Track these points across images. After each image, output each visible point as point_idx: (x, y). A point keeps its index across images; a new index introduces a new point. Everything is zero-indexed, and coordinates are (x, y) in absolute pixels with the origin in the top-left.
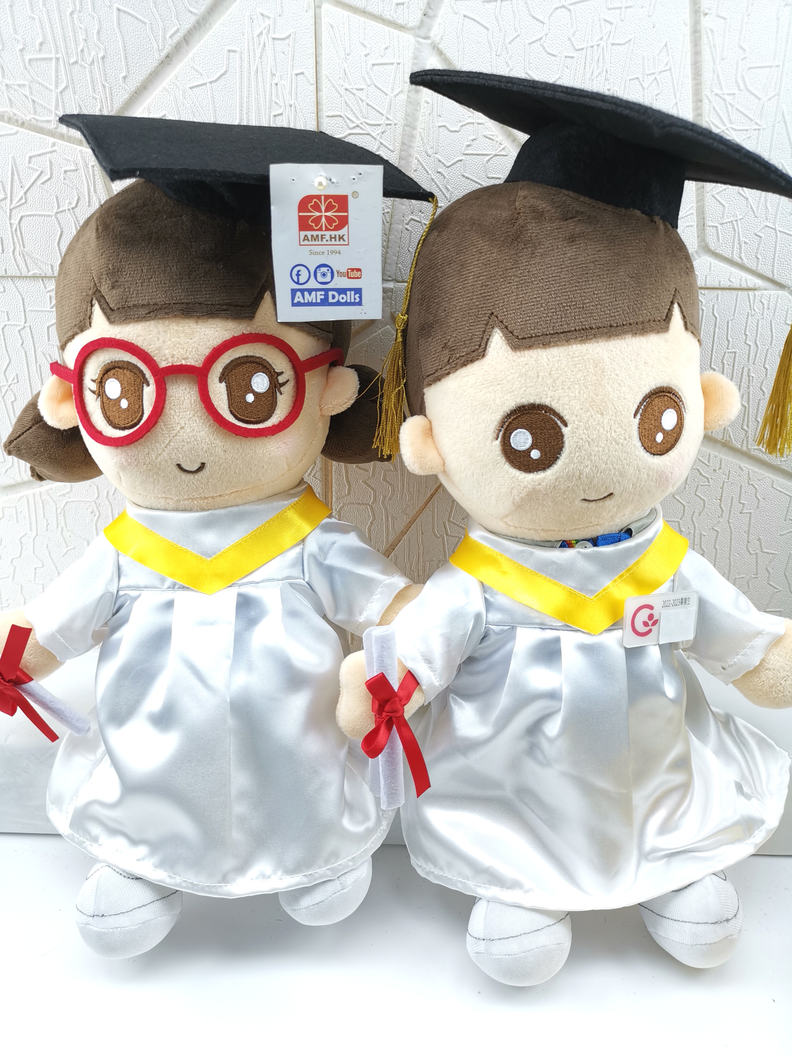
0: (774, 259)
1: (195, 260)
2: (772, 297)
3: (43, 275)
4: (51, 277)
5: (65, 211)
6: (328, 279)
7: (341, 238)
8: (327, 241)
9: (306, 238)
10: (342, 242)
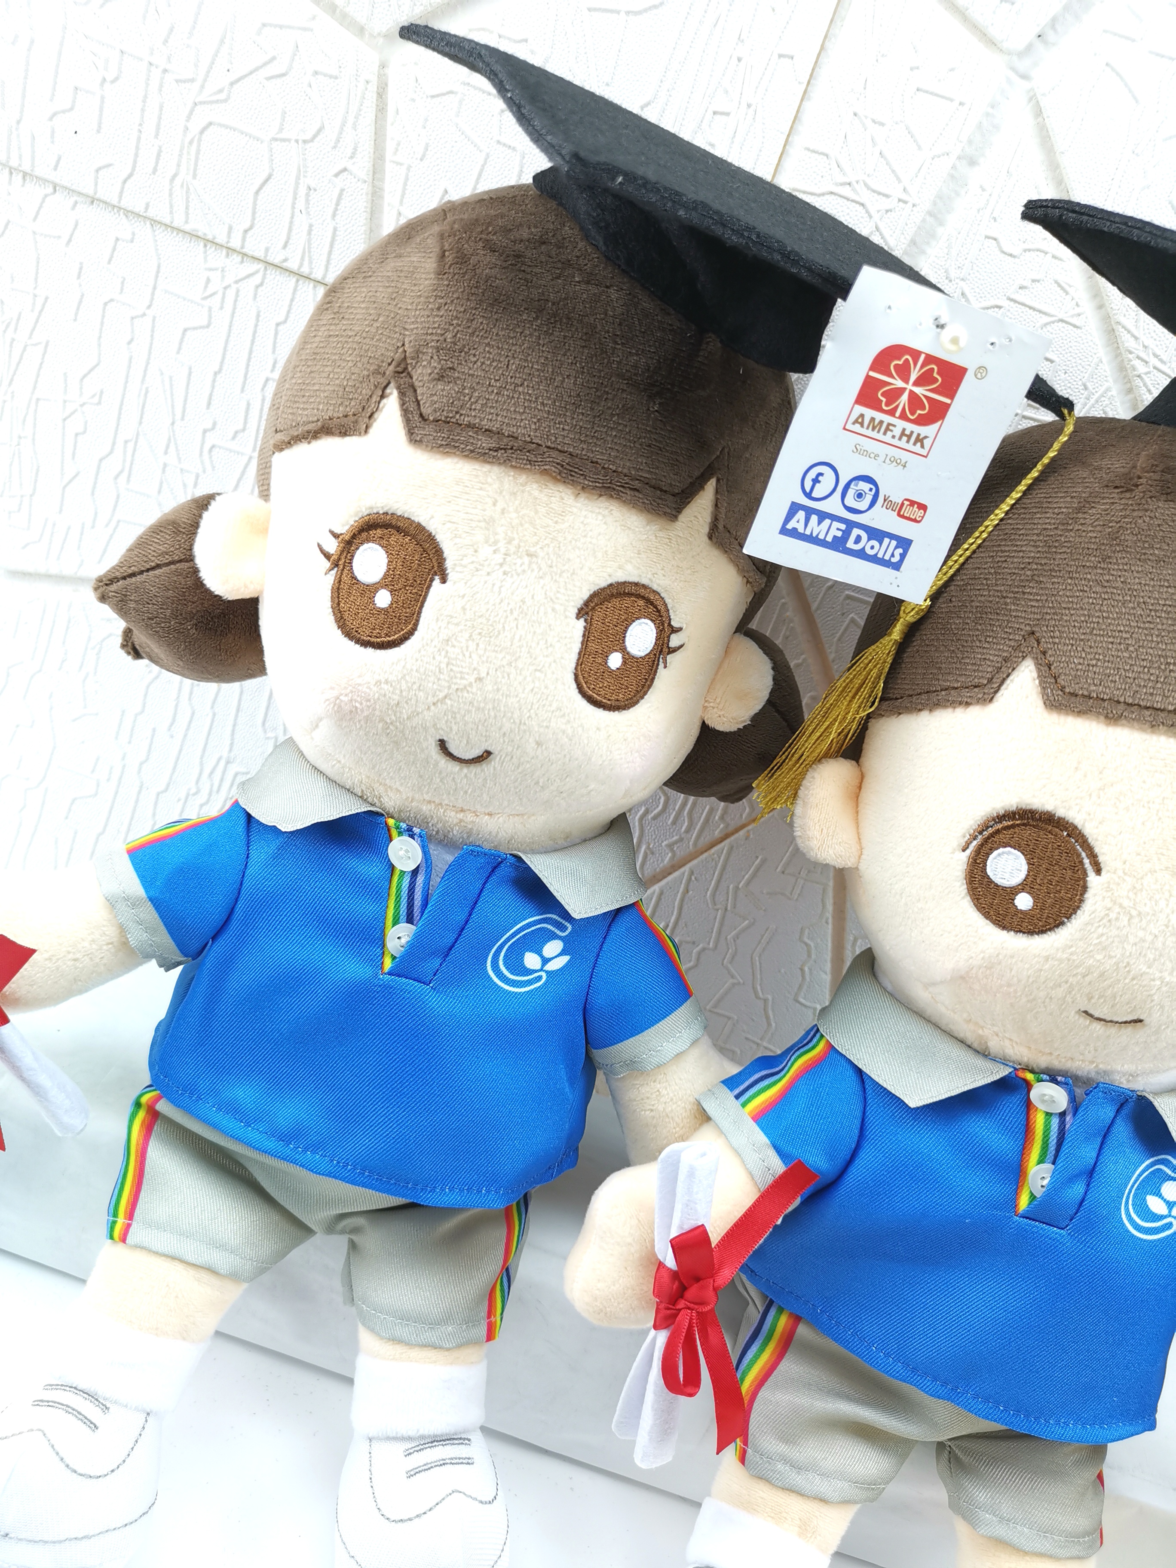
1: (613, 379)
3: (210, 237)
4: (222, 246)
5: (289, 140)
6: (863, 505)
7: (920, 440)
8: (893, 437)
9: (861, 418)
10: (917, 448)
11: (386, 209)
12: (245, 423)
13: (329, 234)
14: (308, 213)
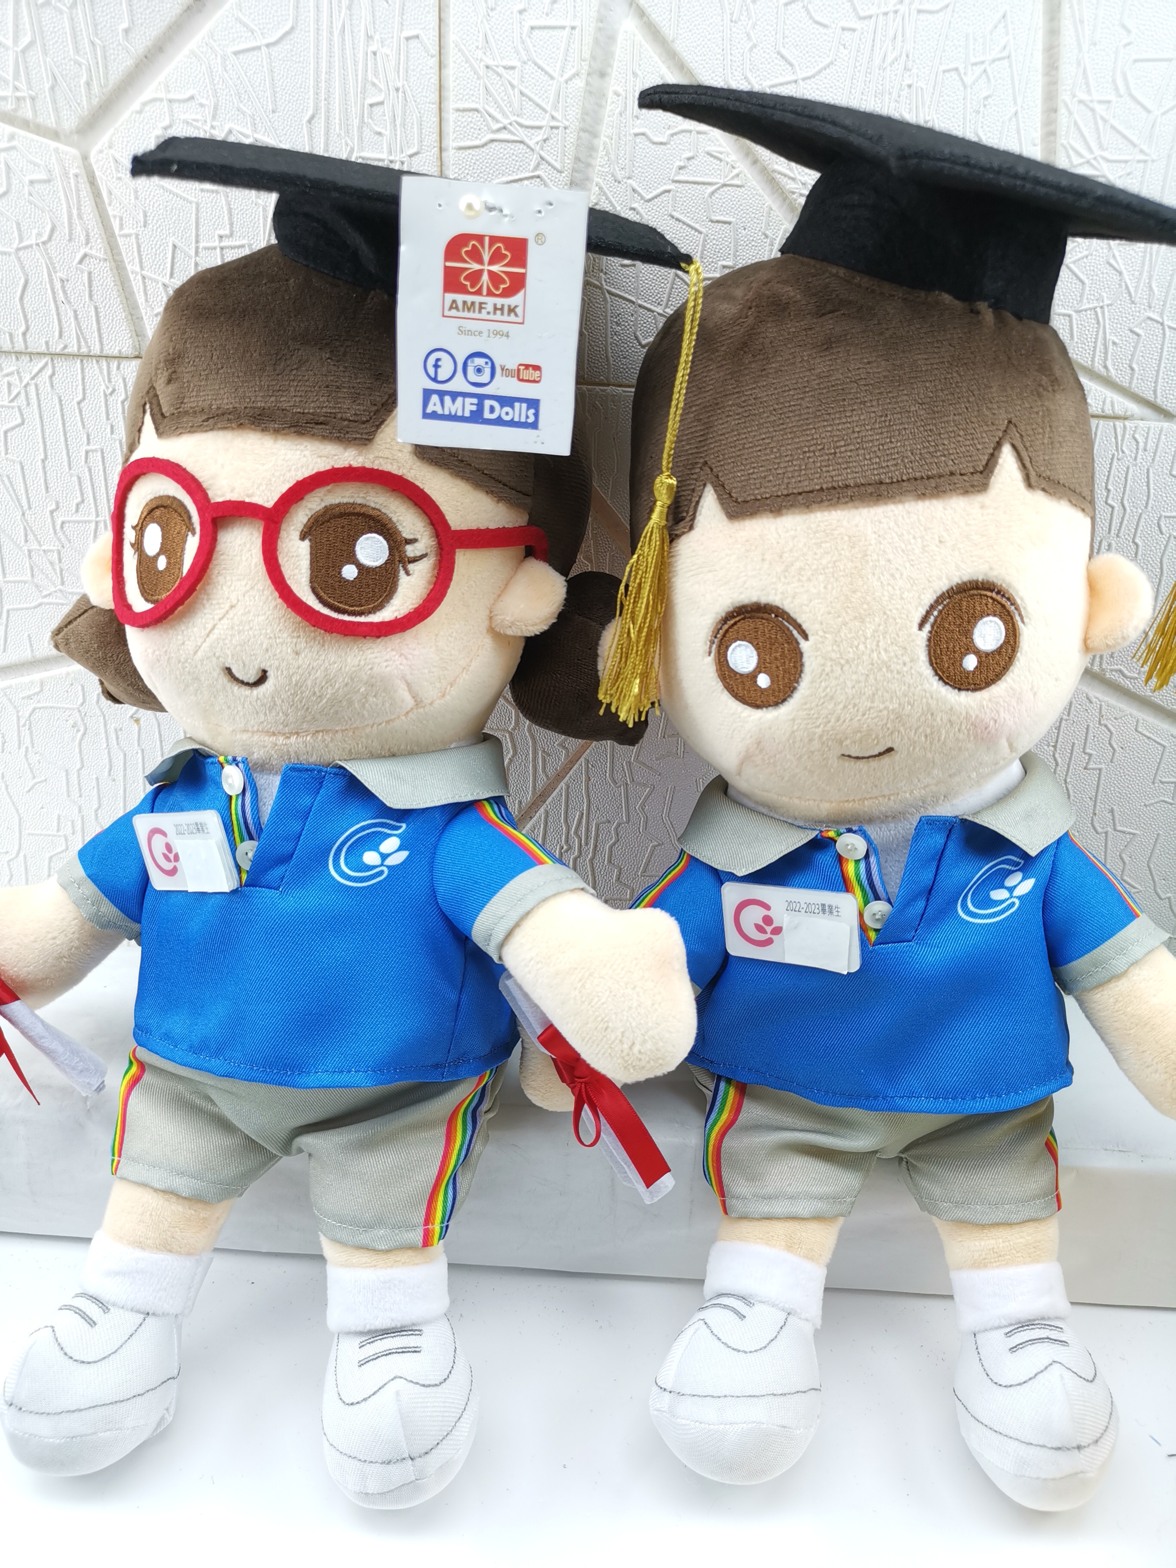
0: (1158, 371)
2: (1152, 431)
4: (10, 352)
5: (31, 246)
6: (485, 378)
7: (512, 310)
8: (489, 313)
9: (454, 305)
10: (512, 318)
11: (132, 277)
12: (82, 494)
13: (93, 313)
14: (69, 302)
